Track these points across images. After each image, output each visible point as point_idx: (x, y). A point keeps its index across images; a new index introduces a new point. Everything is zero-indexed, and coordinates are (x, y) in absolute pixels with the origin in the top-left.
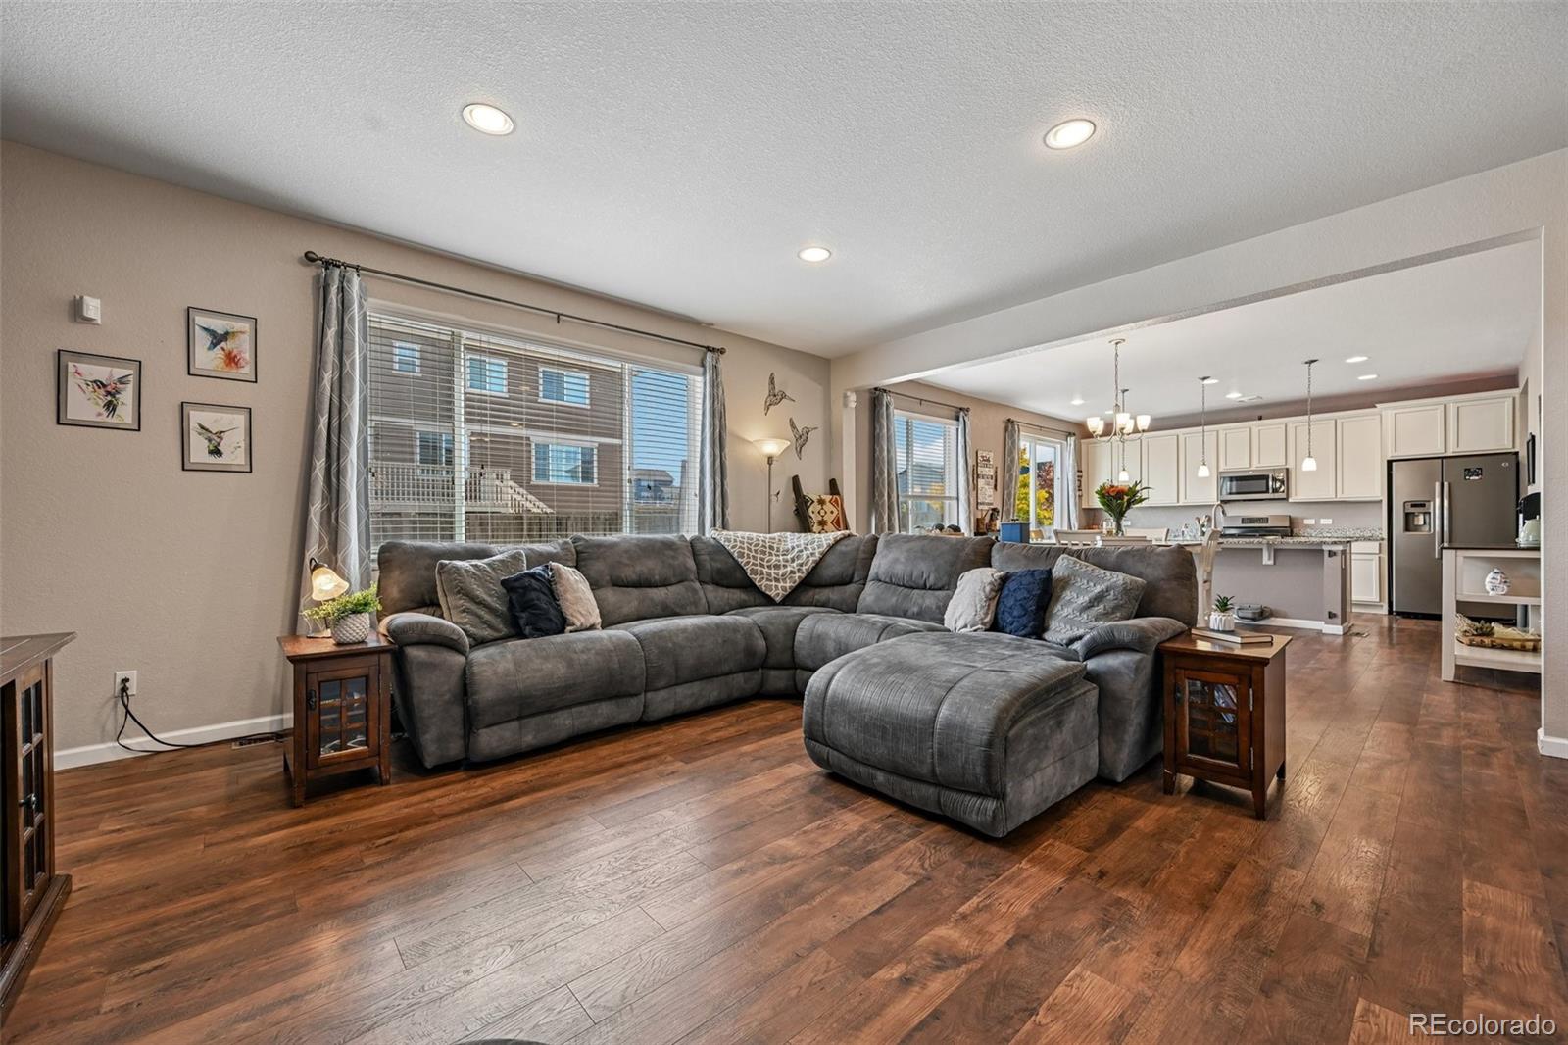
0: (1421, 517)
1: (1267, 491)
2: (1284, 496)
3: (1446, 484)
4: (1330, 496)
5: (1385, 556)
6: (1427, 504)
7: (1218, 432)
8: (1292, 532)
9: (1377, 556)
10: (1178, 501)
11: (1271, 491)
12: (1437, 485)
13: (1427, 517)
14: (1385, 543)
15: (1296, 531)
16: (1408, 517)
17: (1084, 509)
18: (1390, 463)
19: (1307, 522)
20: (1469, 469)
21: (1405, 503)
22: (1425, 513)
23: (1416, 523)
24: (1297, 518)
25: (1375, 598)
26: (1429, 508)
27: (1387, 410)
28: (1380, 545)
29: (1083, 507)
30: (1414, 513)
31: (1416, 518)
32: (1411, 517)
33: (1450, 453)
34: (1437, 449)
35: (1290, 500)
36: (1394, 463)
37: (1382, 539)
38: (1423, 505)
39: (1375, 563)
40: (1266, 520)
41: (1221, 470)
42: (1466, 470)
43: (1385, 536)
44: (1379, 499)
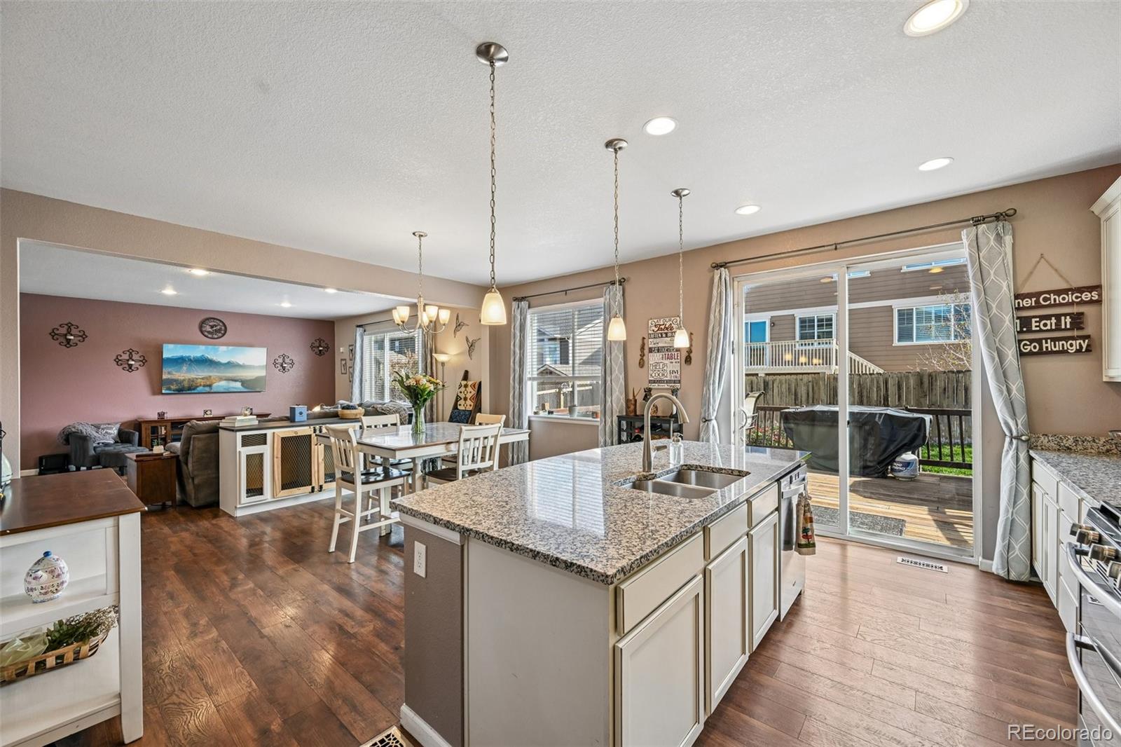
29: (1104, 379)
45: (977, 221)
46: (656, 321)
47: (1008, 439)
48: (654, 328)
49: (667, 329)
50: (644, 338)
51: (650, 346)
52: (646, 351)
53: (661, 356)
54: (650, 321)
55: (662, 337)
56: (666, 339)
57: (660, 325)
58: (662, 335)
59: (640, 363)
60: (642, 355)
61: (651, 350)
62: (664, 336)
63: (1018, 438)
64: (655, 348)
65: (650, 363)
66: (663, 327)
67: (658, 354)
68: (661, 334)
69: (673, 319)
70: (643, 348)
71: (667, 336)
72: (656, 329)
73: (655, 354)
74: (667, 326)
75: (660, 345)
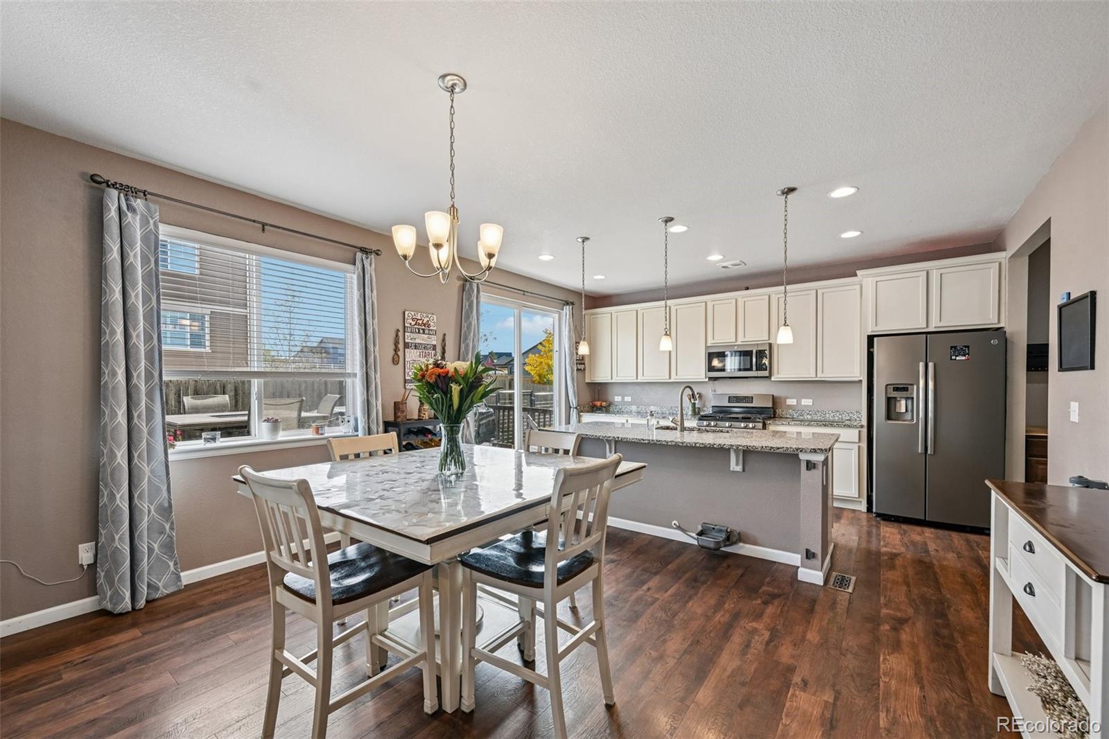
0: (903, 402)
1: (751, 369)
2: (766, 373)
3: (931, 365)
4: (809, 375)
5: (864, 445)
6: (910, 387)
7: (706, 303)
8: (775, 413)
9: (857, 445)
10: (670, 378)
11: (754, 368)
12: (922, 365)
13: (909, 402)
14: (865, 430)
15: (779, 411)
16: (890, 402)
17: (587, 383)
18: (871, 339)
19: (791, 402)
20: (955, 347)
21: (887, 385)
22: (907, 399)
23: (898, 410)
24: (780, 398)
25: (854, 492)
26: (912, 393)
27: (867, 278)
28: (860, 431)
29: (587, 381)
30: (895, 398)
31: (898, 404)
32: (893, 401)
33: (931, 329)
34: (919, 324)
35: (773, 379)
36: (875, 339)
37: (862, 426)
38: (905, 389)
39: (854, 453)
40: (750, 399)
41: (709, 345)
42: (952, 347)
43: (864, 422)
44: (857, 379)
45: (567, 303)
46: (413, 313)
47: (572, 409)
48: (411, 321)
49: (425, 325)
50: (398, 330)
51: (407, 341)
52: (401, 346)
53: (418, 354)
54: (407, 313)
55: (419, 332)
56: (424, 335)
57: (418, 320)
58: (419, 331)
59: (393, 359)
60: (396, 350)
61: (406, 345)
62: (421, 332)
63: (576, 408)
64: (412, 343)
65: (406, 360)
66: (420, 322)
67: (415, 351)
68: (419, 329)
69: (430, 316)
70: (396, 343)
71: (424, 333)
72: (413, 323)
73: (412, 351)
74: (424, 322)
75: (417, 341)
